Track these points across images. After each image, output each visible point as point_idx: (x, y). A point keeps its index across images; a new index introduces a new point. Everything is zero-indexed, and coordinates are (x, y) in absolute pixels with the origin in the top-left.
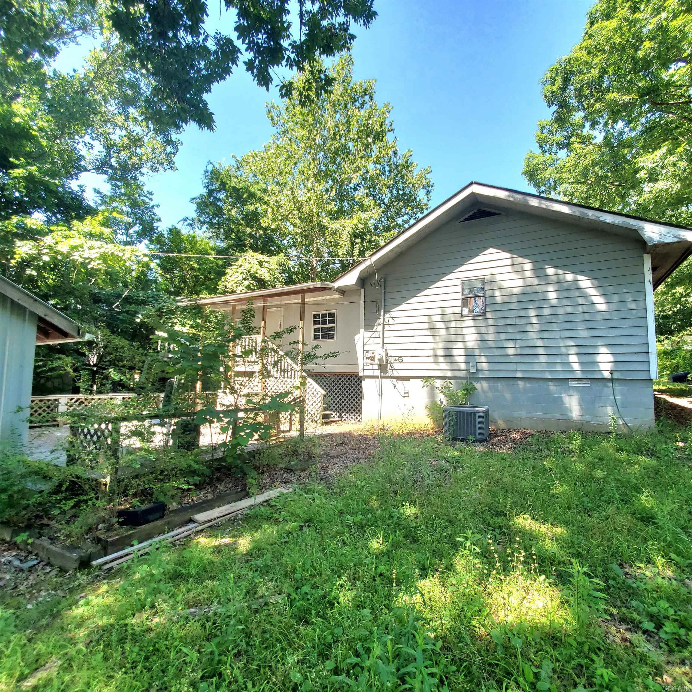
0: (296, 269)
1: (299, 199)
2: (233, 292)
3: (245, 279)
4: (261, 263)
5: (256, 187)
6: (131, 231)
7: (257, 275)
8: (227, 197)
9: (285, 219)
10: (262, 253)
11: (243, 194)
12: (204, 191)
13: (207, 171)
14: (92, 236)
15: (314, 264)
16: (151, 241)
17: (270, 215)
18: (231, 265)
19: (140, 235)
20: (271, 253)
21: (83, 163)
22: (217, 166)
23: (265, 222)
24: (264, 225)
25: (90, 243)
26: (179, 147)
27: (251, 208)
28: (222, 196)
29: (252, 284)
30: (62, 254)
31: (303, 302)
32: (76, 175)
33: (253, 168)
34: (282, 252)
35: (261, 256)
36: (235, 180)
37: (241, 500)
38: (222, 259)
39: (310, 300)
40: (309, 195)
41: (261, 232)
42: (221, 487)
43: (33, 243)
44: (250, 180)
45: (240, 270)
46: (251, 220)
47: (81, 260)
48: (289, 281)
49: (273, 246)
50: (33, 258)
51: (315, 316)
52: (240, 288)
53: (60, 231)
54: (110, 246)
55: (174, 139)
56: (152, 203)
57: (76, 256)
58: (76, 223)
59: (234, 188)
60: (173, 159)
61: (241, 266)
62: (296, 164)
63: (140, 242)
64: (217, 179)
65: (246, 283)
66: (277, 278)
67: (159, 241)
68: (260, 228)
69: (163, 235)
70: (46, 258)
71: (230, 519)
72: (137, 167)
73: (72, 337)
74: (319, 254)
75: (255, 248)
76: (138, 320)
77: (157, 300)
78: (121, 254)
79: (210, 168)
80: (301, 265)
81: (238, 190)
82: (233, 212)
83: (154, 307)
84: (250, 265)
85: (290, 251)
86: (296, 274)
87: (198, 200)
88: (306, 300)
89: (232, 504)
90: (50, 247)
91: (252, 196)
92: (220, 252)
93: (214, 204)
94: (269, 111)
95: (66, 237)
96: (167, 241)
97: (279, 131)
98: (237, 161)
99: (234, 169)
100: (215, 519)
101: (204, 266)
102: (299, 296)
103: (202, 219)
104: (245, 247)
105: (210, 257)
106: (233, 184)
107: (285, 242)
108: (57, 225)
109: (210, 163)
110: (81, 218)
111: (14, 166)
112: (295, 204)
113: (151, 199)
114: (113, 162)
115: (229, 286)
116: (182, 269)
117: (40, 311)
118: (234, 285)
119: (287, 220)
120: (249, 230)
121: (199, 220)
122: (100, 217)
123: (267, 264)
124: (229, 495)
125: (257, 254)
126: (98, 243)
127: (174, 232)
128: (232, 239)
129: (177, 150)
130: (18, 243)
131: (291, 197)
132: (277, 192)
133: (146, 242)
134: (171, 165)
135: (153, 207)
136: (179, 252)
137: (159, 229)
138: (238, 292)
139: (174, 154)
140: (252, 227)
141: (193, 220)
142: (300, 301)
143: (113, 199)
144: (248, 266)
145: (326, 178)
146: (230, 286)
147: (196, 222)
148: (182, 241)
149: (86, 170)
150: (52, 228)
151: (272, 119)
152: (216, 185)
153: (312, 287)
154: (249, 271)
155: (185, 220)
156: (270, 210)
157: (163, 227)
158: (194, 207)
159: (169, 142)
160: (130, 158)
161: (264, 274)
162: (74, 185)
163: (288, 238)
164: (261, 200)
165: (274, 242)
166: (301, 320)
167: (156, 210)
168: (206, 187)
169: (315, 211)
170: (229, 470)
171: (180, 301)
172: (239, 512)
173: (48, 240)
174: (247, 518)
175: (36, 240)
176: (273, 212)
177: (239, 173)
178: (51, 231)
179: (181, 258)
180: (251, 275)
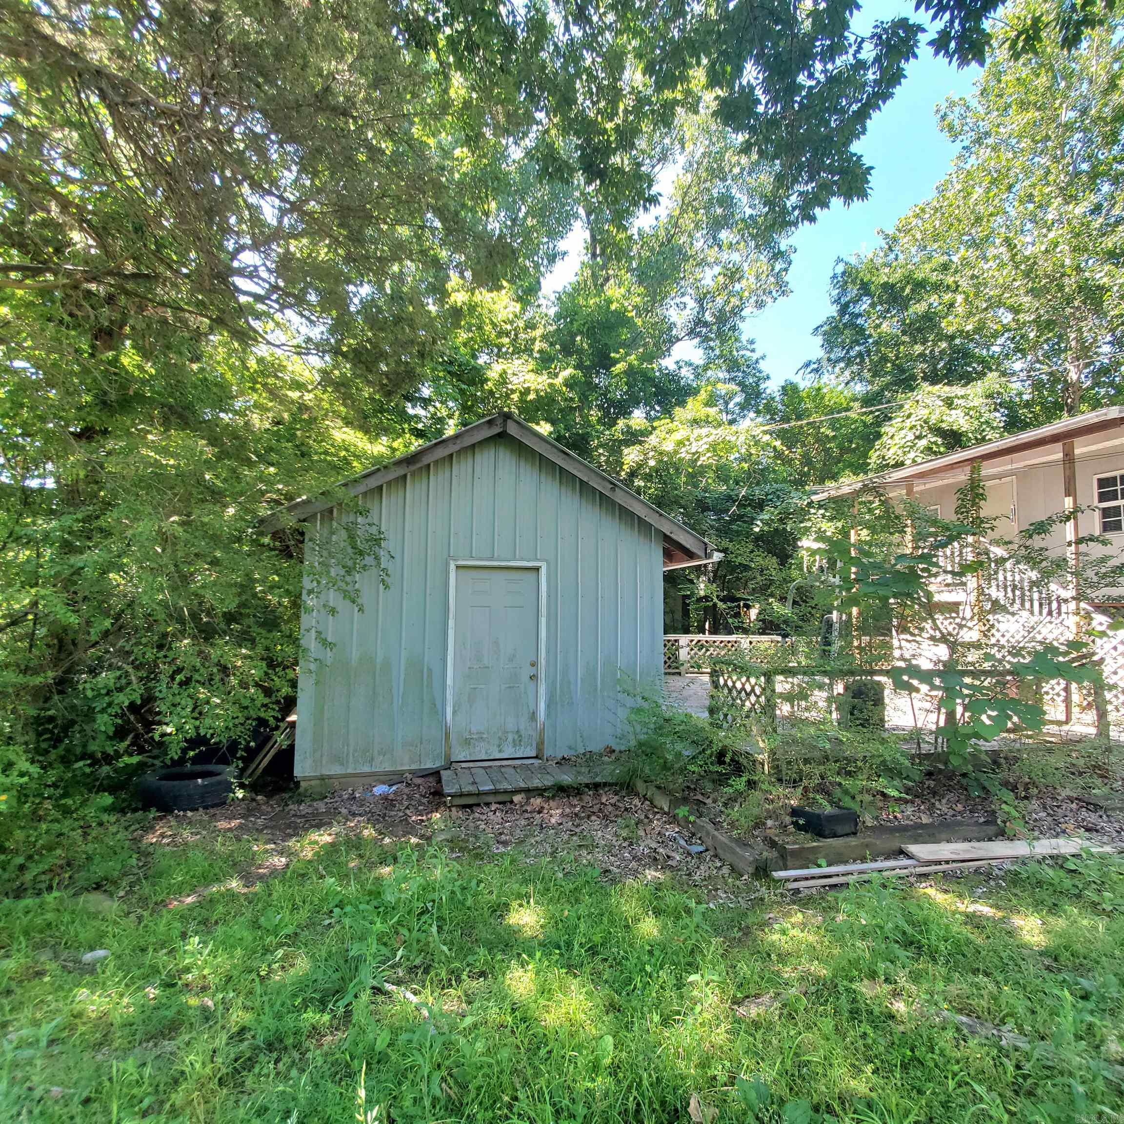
0: (1026, 397)
1: (1027, 253)
2: (899, 465)
3: (919, 437)
4: (949, 403)
5: (928, 267)
6: (731, 405)
7: (943, 425)
8: (873, 305)
9: (996, 303)
10: (949, 384)
11: (903, 289)
12: (833, 310)
13: (835, 277)
14: (695, 422)
15: (1073, 376)
16: (758, 412)
17: (960, 309)
18: (890, 419)
19: (743, 407)
20: (967, 379)
21: (674, 332)
22: (853, 261)
23: (949, 325)
24: (951, 330)
25: (697, 431)
26: (793, 256)
27: (919, 308)
28: (864, 306)
29: (935, 443)
30: (667, 454)
31: (1069, 459)
32: (668, 350)
33: (919, 236)
34: (991, 370)
35: (947, 389)
36: (887, 270)
37: (990, 840)
38: (871, 412)
39: (1085, 450)
40: (1051, 235)
41: (944, 345)
42: (942, 806)
43: (638, 447)
44: (915, 260)
45: (908, 423)
46: (919, 330)
47: (688, 457)
48: (1014, 424)
49: (969, 365)
50: (640, 466)
51: (1102, 483)
52: (912, 455)
53: (663, 424)
54: (719, 431)
55: (783, 248)
56: (755, 356)
57: (683, 454)
58: (678, 411)
59: (885, 286)
60: (786, 279)
61: (909, 416)
62: (1010, 188)
63: (744, 416)
64: (854, 282)
65: (923, 443)
66: (987, 422)
67: (770, 409)
68: (941, 336)
69: (773, 399)
70: (652, 463)
71: (977, 871)
72: (736, 312)
73: (699, 558)
74: (1085, 351)
75: (933, 378)
76: (757, 530)
77: (778, 497)
78: (733, 439)
79: (840, 268)
80: (1038, 385)
81: (893, 286)
82: (885, 327)
83: (776, 507)
84: (926, 411)
85: (1007, 364)
86: (1027, 405)
87: (826, 328)
88: (1077, 451)
89: (973, 844)
90: (654, 449)
91: (920, 285)
92: (868, 401)
93: (852, 325)
94: (943, 118)
95: (670, 432)
96: (780, 407)
97: (966, 143)
98: (887, 236)
99: (882, 254)
100: (947, 862)
101: (843, 431)
102: (1059, 446)
103: (832, 356)
104: (915, 380)
105: (853, 415)
106: (884, 279)
107: (996, 349)
108: (659, 418)
109: (839, 260)
110: (682, 403)
111: (615, 362)
112: (1017, 268)
113: (753, 351)
114: (708, 317)
115: (889, 454)
116: (804, 445)
117: (666, 529)
118: (900, 452)
119: (1000, 304)
120: (918, 349)
121: (829, 360)
122: (703, 396)
123: (960, 402)
124: (960, 824)
125: (937, 387)
126: (704, 431)
127: (790, 390)
128: (887, 373)
129: (790, 263)
130: (626, 451)
131: (1006, 257)
132: (973, 259)
133: (752, 415)
134: (782, 288)
135: (757, 362)
136: (799, 418)
137: (768, 391)
138: (908, 462)
139: (786, 270)
140: (924, 342)
141: (819, 361)
142: (1061, 455)
143: (706, 368)
144: (924, 413)
145: (1094, 183)
146: (892, 454)
147: (824, 363)
148: (801, 400)
149: (678, 340)
150: (655, 424)
151: (951, 128)
152: (853, 291)
153: (1096, 420)
154: (926, 422)
155: (807, 365)
156: (960, 298)
157: (772, 388)
158: (819, 340)
159: (778, 255)
160: (727, 302)
161: (958, 420)
162: (668, 363)
163: (1000, 341)
164: (937, 287)
165: (973, 356)
166: (1068, 494)
167: (762, 365)
168: (837, 301)
169: (1068, 262)
170: (950, 779)
171: (815, 493)
172: (994, 863)
173: (653, 440)
174: (1015, 879)
175: (641, 443)
176: (966, 299)
177: (892, 256)
178: (654, 428)
179: (801, 427)
180: (930, 429)
